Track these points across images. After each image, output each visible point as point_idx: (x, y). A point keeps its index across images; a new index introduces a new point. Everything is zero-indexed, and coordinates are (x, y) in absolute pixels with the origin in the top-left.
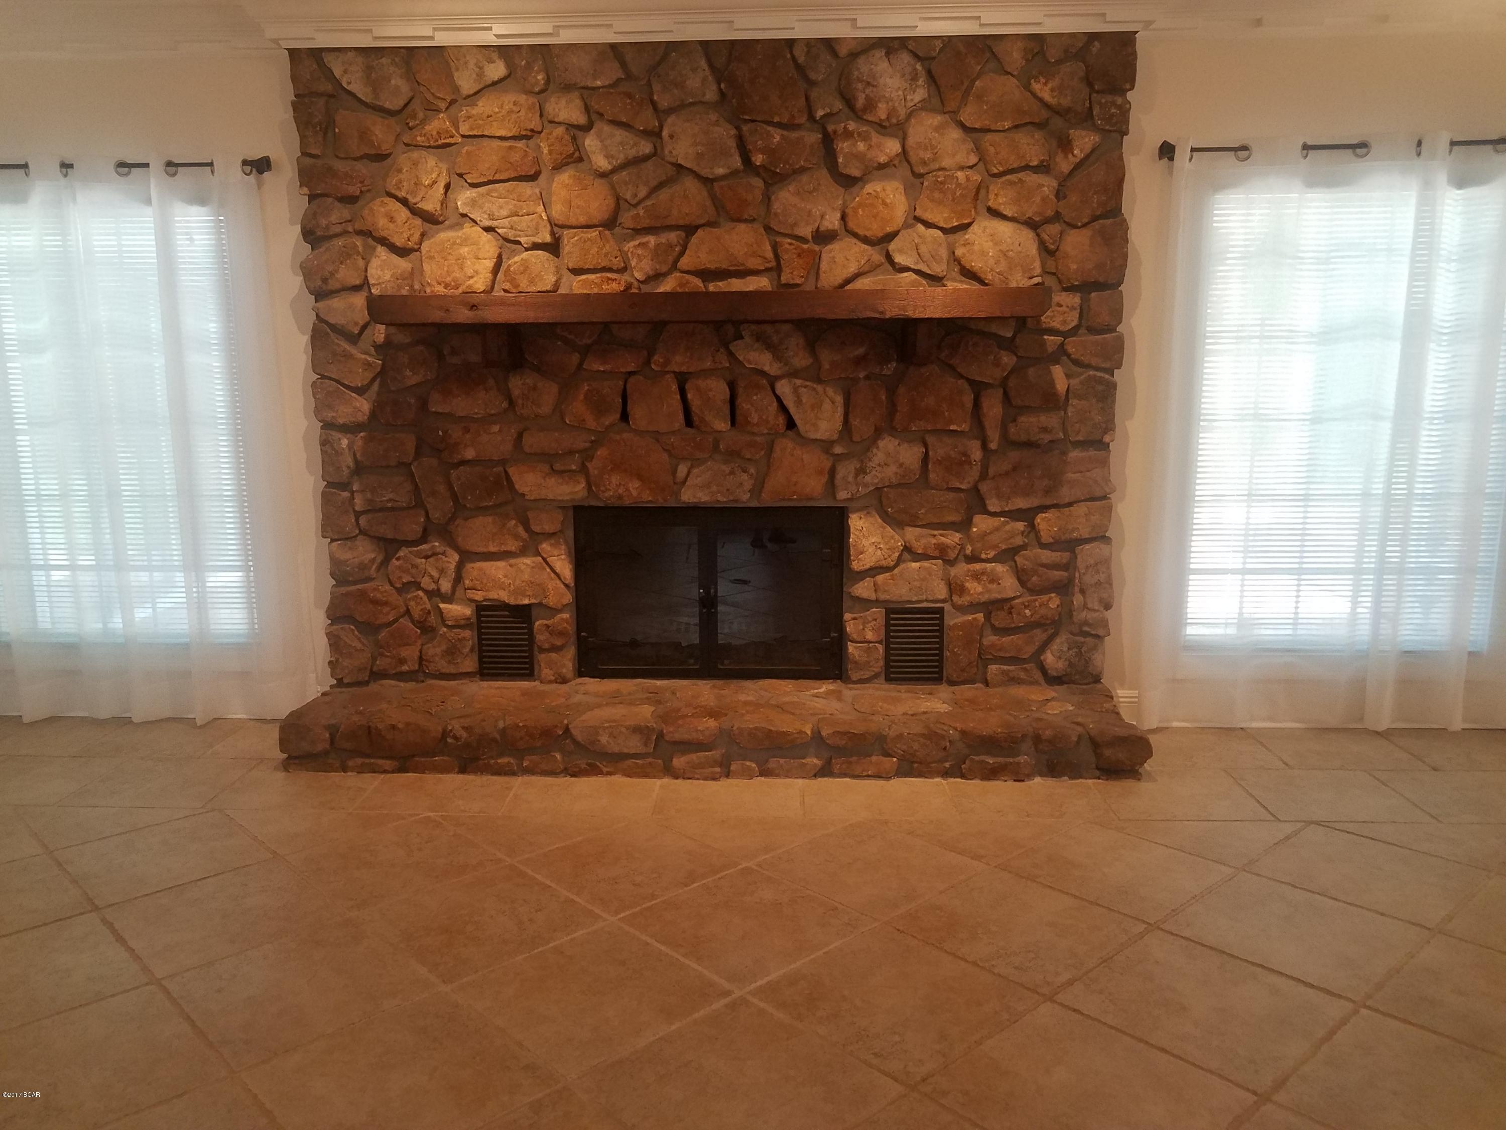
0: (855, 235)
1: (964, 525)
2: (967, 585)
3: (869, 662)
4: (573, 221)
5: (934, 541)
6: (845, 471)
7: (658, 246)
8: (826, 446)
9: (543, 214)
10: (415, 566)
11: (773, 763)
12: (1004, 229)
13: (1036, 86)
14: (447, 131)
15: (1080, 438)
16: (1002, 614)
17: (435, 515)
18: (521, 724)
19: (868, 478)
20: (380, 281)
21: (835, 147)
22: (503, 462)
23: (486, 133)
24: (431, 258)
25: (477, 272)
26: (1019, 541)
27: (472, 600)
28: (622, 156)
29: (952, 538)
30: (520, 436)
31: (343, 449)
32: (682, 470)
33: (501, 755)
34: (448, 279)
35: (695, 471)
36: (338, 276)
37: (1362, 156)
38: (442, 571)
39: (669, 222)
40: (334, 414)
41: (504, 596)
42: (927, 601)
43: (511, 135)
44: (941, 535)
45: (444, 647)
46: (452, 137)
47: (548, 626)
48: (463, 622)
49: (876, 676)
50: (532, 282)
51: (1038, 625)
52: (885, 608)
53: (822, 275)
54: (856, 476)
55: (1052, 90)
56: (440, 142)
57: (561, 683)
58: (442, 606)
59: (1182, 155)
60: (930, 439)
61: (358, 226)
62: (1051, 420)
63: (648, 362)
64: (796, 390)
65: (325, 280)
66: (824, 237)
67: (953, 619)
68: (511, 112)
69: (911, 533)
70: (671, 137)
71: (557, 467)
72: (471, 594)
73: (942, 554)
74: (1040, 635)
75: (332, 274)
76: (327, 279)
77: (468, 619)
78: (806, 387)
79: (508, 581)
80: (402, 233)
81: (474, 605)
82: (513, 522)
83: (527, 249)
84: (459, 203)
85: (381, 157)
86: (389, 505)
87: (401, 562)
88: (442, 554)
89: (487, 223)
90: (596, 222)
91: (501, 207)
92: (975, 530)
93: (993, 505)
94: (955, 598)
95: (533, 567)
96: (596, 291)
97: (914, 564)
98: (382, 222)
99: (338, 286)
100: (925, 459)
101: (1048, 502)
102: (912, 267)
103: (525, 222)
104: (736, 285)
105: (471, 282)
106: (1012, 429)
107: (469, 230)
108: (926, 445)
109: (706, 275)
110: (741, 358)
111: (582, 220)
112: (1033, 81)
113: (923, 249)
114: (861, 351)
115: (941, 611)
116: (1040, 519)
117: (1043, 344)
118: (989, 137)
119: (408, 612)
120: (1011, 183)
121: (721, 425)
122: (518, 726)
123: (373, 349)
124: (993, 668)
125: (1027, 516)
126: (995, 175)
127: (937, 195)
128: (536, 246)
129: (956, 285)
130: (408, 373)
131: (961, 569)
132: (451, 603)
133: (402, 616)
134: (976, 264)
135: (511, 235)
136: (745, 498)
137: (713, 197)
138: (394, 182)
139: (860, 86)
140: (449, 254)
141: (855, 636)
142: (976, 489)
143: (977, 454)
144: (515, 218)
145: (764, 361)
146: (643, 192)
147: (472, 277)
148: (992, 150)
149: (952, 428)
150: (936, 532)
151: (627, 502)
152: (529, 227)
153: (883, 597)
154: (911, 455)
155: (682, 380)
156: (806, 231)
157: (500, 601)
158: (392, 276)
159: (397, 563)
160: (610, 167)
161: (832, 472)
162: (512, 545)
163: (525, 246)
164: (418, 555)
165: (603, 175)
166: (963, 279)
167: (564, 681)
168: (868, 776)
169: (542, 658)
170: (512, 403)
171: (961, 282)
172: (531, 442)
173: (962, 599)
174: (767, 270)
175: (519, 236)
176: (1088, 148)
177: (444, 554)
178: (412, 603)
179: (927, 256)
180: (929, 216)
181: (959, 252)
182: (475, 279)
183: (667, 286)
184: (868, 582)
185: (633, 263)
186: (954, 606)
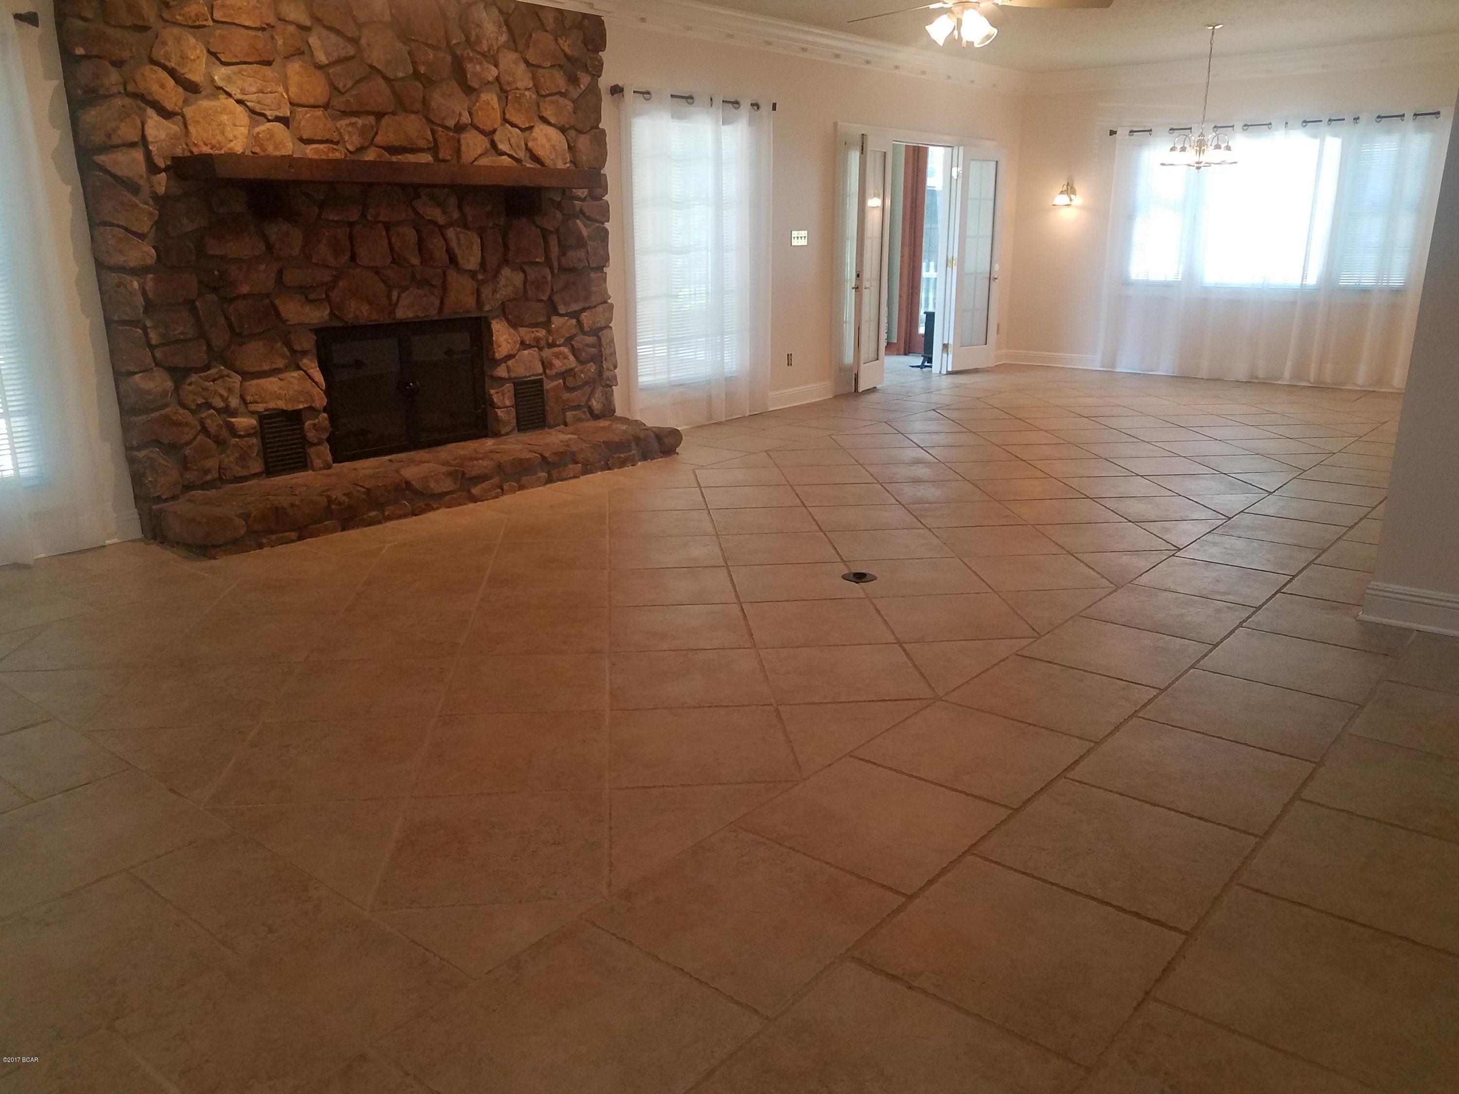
0: (477, 129)
1: (547, 324)
2: (554, 362)
3: (510, 420)
4: (304, 101)
5: (533, 336)
6: (486, 291)
7: (364, 126)
8: (473, 274)
9: (284, 94)
10: (205, 389)
11: (524, 480)
12: (552, 132)
13: (561, 42)
14: (204, 15)
15: (595, 265)
16: (571, 378)
17: (218, 343)
18: (380, 485)
19: (498, 296)
20: (157, 139)
21: (464, 66)
22: (268, 295)
23: (236, 22)
24: (197, 122)
25: (235, 137)
26: (574, 331)
27: (253, 413)
28: (336, 54)
29: (542, 333)
30: (280, 272)
31: (136, 289)
32: (395, 294)
33: (370, 510)
34: (214, 142)
35: (403, 295)
36: (119, 132)
37: (691, 104)
38: (230, 390)
39: (368, 109)
40: (125, 258)
41: (281, 405)
42: (534, 375)
43: (254, 26)
44: (537, 331)
45: (237, 455)
46: (207, 20)
47: (315, 425)
48: (252, 431)
49: (512, 430)
50: (276, 147)
51: (586, 383)
52: (513, 383)
53: (463, 155)
54: (493, 293)
55: (569, 46)
56: (197, 23)
57: (327, 469)
58: (233, 420)
59: (628, 94)
60: (526, 268)
61: (130, 88)
62: (581, 254)
63: (363, 215)
64: (457, 234)
65: (109, 136)
66: (460, 128)
67: (549, 385)
68: (255, 7)
69: (523, 330)
70: (369, 45)
71: (312, 297)
72: (252, 407)
73: (537, 344)
74: (587, 389)
75: (115, 130)
76: (110, 135)
77: (255, 428)
78: (463, 233)
79: (283, 393)
80: (171, 98)
81: (257, 417)
82: (279, 344)
83: (269, 121)
84: (216, 78)
85: (144, 29)
86: (182, 337)
87: (193, 386)
88: (227, 376)
89: (239, 96)
90: (320, 103)
91: (251, 85)
92: (553, 326)
93: (562, 309)
94: (548, 371)
95: (299, 379)
96: (324, 157)
97: (525, 352)
98: (155, 88)
99: (120, 142)
100: (525, 281)
101: (587, 305)
102: (508, 152)
103: (269, 99)
104: (411, 158)
105: (232, 144)
106: (563, 261)
107: (224, 101)
108: (524, 272)
109: (393, 150)
110: (421, 213)
111: (312, 101)
112: (559, 38)
113: (512, 141)
114: (489, 208)
115: (541, 381)
116: (584, 316)
117: (574, 205)
118: (541, 70)
119: (204, 430)
120: (553, 102)
121: (416, 261)
122: (379, 486)
123: (150, 200)
124: (569, 414)
125: (576, 315)
126: (542, 96)
127: (516, 106)
128: (277, 119)
129: (530, 165)
130: (185, 221)
131: (547, 353)
132: (236, 418)
133: (198, 434)
134: (540, 153)
135: (258, 108)
136: (433, 313)
137: (394, 92)
138: (162, 53)
139: (473, 26)
140: (212, 120)
141: (499, 404)
142: (550, 299)
143: (549, 278)
144: (261, 94)
145: (435, 214)
146: (350, 84)
147: (232, 141)
148: (542, 79)
149: (538, 260)
150: (534, 330)
151: (362, 322)
152: (272, 102)
153: (513, 375)
154: (518, 278)
155: (387, 227)
156: (451, 123)
157: (279, 409)
158: (166, 135)
159: (190, 388)
160: (327, 62)
161: (478, 292)
162: (280, 363)
163: (270, 118)
164: (206, 379)
165: (319, 67)
166: (531, 161)
167: (329, 467)
168: (570, 478)
169: (312, 451)
170: (270, 247)
171: (532, 164)
172: (291, 277)
173: (553, 371)
174: (429, 149)
175: (265, 110)
176: (587, 84)
177: (228, 376)
178: (208, 421)
179: (514, 145)
180: (514, 119)
181: (530, 144)
182: (234, 142)
183: (370, 156)
184: (503, 367)
185: (346, 138)
186: (546, 376)
